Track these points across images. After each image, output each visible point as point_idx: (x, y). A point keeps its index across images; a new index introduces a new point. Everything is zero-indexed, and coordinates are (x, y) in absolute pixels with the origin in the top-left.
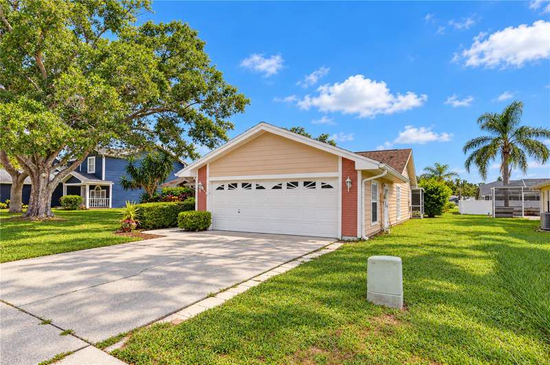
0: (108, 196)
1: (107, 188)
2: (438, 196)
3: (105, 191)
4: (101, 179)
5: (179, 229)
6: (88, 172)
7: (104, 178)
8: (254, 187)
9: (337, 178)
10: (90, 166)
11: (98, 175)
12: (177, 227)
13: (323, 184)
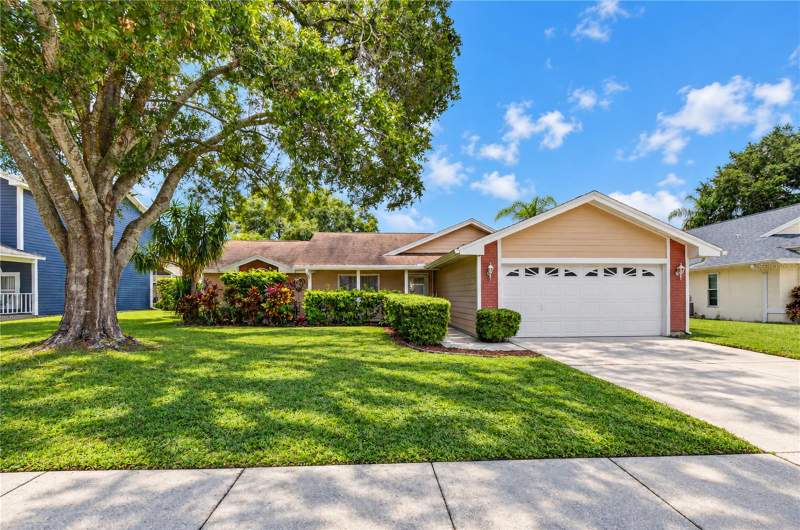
7: (21, 244)
8: (562, 273)
9: (666, 264)
13: (643, 271)
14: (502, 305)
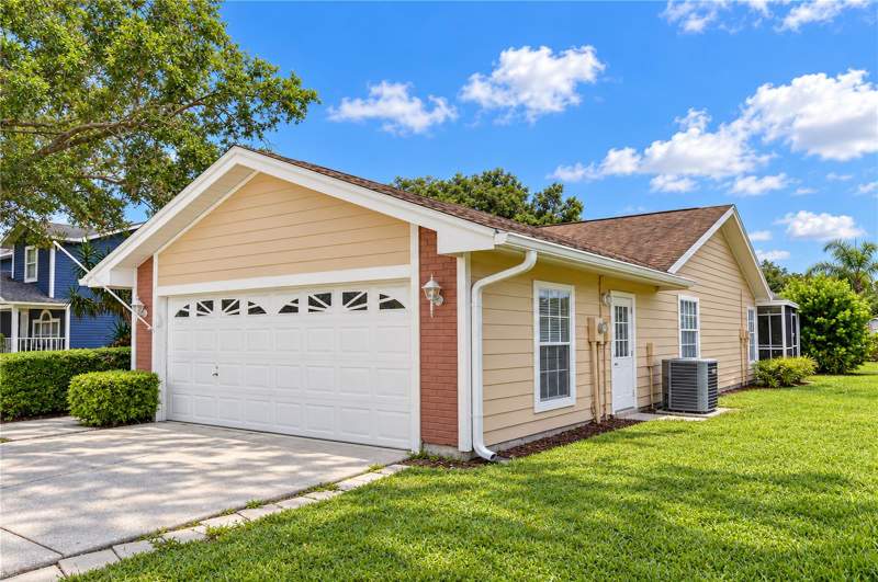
0: (63, 334)
1: (59, 314)
2: (834, 321)
3: (58, 320)
4: (47, 295)
5: (70, 419)
6: (27, 280)
7: (52, 295)
8: (244, 308)
9: (408, 280)
10: (29, 266)
11: (41, 287)
12: (66, 413)
13: (382, 297)
14: (153, 371)
